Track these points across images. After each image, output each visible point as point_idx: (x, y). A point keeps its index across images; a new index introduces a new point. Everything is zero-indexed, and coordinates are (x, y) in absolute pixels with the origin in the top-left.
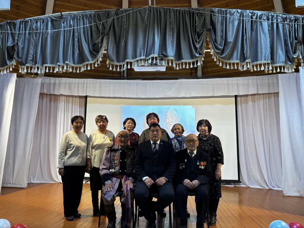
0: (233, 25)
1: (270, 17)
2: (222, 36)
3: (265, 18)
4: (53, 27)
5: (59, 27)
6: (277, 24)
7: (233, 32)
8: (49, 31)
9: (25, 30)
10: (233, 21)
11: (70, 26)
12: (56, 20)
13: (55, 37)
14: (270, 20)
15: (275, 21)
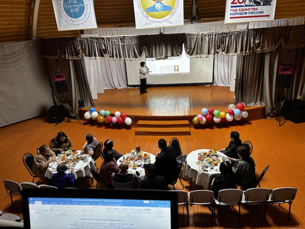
0: (194, 40)
1: (210, 35)
2: (189, 46)
3: (207, 35)
4: (122, 42)
5: (124, 42)
6: (212, 38)
7: (194, 43)
8: (120, 44)
9: (109, 42)
10: (194, 38)
11: (129, 42)
12: (122, 39)
13: (123, 47)
14: (210, 36)
15: (212, 36)
